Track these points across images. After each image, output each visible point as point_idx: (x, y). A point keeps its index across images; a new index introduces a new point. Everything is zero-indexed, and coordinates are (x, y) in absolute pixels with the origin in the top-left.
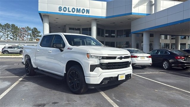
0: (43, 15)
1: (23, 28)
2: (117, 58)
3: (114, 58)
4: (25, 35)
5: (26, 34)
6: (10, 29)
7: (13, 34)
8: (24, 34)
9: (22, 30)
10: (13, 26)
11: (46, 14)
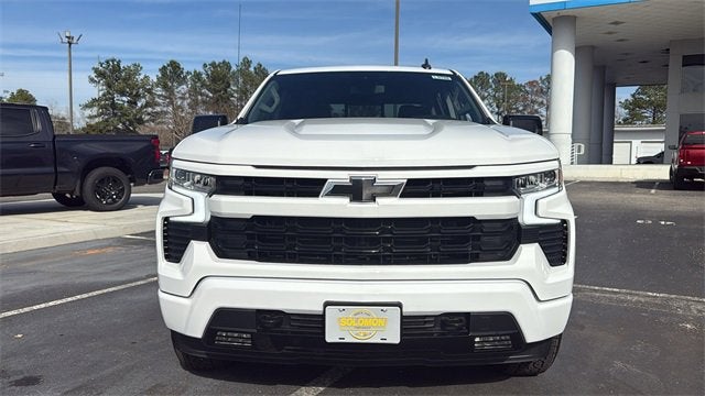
0: (553, 19)
1: (531, 84)
2: (326, 188)
3: (310, 188)
4: (536, 107)
5: (542, 103)
6: (490, 91)
7: (497, 106)
8: (533, 102)
9: (527, 89)
10: (500, 77)
11: (563, 13)
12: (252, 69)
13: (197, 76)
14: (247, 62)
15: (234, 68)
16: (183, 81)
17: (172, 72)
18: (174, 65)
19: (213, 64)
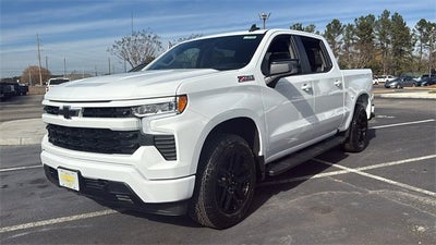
12: (390, 18)
13: (350, 27)
14: (386, 13)
15: (377, 19)
16: (340, 32)
17: (335, 28)
18: (336, 23)
19: (362, 18)
